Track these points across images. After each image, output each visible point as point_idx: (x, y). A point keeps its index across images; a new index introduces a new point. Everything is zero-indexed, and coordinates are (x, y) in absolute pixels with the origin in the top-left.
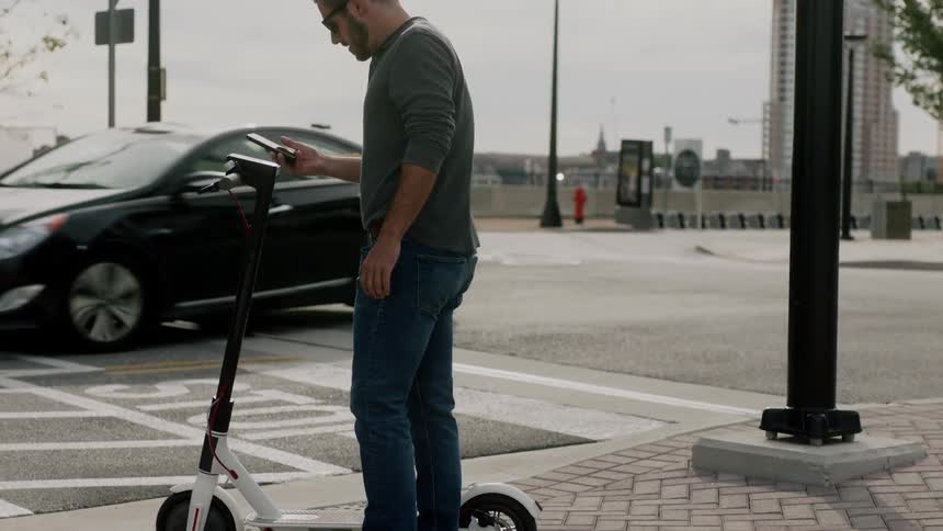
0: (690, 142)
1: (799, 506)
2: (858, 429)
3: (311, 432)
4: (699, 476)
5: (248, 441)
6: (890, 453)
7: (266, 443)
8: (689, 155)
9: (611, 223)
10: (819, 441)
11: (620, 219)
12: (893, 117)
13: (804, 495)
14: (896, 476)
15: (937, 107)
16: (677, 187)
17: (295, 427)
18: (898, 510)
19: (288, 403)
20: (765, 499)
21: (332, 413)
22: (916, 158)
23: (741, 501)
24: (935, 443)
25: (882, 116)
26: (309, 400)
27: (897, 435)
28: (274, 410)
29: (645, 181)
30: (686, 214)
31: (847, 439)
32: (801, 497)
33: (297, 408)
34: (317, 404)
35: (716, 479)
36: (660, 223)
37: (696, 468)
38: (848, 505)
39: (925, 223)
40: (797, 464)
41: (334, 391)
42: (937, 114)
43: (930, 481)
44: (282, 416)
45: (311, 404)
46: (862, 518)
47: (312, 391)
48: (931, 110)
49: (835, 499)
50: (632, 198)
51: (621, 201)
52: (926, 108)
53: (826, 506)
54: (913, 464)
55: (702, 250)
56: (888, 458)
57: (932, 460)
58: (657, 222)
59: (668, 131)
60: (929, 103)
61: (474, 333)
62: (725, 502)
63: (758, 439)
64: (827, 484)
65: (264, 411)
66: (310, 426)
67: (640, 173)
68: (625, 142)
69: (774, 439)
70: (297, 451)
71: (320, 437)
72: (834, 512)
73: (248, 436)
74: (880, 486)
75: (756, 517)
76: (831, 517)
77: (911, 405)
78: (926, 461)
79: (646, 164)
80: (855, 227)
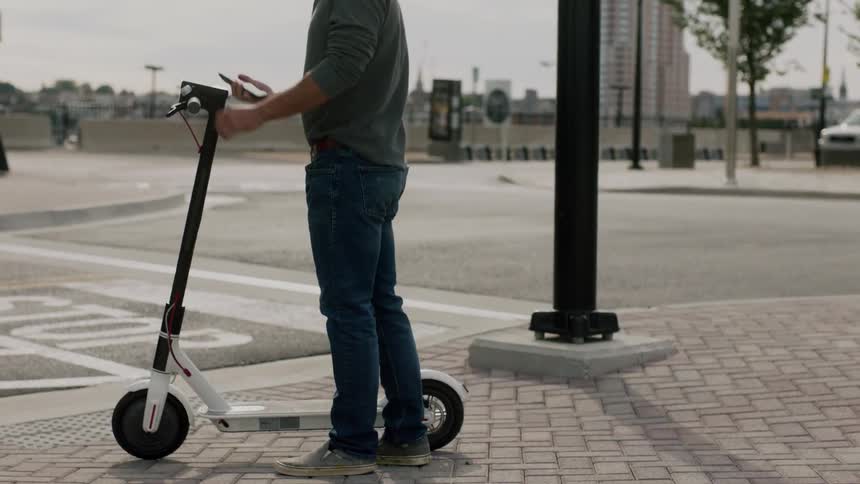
0: (498, 82)
1: (559, 396)
2: (616, 329)
3: (125, 341)
4: (473, 373)
5: (65, 350)
6: (644, 350)
7: (83, 351)
8: (499, 93)
9: (424, 156)
10: (581, 340)
11: (432, 152)
12: (685, 59)
13: (565, 387)
14: (648, 369)
15: (718, 49)
16: (488, 123)
17: (110, 337)
18: (647, 398)
19: (106, 317)
20: (531, 391)
21: (146, 325)
22: (706, 96)
23: (509, 393)
24: (686, 341)
25: (675, 60)
26: (126, 313)
27: (653, 335)
28: (93, 322)
29: (455, 117)
30: (493, 147)
31: (606, 338)
32: (564, 389)
33: (115, 321)
34: (134, 317)
35: (489, 376)
36: (469, 155)
37: (471, 365)
38: (603, 395)
39: (711, 154)
40: (560, 360)
41: (150, 305)
42: (718, 54)
43: (677, 374)
44: (100, 328)
45: (127, 317)
46: (615, 406)
47: (130, 306)
48: (714, 50)
49: (592, 390)
50: (442, 132)
51: (433, 135)
52: (709, 49)
53: (585, 396)
54: (664, 357)
55: (505, 180)
56: (642, 354)
57: (682, 355)
58: (465, 154)
59: (476, 72)
60: (711, 45)
61: (284, 252)
62: (495, 394)
63: (528, 339)
64: (586, 377)
65: (82, 323)
66: (126, 336)
67: (450, 111)
68: (436, 82)
69: (541, 338)
70: (112, 358)
71: (134, 346)
72: (592, 401)
73: (65, 346)
74: (633, 378)
75: (521, 407)
76: (588, 405)
77: (671, 309)
78: (677, 356)
79: (455, 102)
80: (646, 158)
